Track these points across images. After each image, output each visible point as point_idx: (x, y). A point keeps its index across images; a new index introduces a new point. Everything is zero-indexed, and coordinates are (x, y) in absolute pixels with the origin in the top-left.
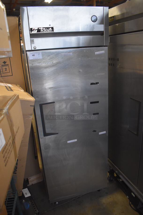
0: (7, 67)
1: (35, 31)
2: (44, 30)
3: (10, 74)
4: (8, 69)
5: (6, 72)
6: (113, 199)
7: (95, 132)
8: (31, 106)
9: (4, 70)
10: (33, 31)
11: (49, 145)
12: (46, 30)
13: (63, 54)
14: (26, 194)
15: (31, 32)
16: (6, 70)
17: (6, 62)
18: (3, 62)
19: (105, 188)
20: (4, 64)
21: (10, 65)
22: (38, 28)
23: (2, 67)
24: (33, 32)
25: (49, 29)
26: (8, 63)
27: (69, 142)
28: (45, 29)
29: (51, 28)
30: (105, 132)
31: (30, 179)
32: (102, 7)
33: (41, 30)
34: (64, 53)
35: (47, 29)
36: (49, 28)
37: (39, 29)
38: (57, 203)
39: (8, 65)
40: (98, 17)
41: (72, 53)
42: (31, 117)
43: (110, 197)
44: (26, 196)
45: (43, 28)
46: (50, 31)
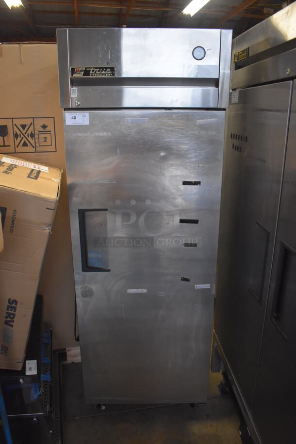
0: (48, 136)
1: (79, 73)
2: (97, 72)
3: (53, 148)
4: (49, 140)
5: (45, 144)
6: (217, 431)
7: (186, 283)
8: (47, 208)
9: (42, 140)
10: (76, 73)
11: (92, 289)
12: (100, 72)
13: (129, 119)
14: (30, 369)
15: (72, 75)
16: (45, 141)
17: (47, 126)
18: (41, 126)
19: (203, 403)
20: (42, 130)
21: (53, 133)
22: (86, 68)
23: (38, 134)
24: (76, 76)
25: (105, 71)
26: (50, 128)
27: (130, 291)
28: (99, 71)
29: (110, 70)
30: (207, 286)
31: (69, 350)
32: (219, 30)
33: (91, 72)
34: (132, 118)
35: (102, 71)
36: (106, 68)
37: (87, 69)
38: (103, 408)
39: (50, 131)
40: (208, 50)
41: (148, 118)
42: (47, 229)
43: (211, 426)
44: (28, 373)
45: (94, 68)
46: (107, 75)
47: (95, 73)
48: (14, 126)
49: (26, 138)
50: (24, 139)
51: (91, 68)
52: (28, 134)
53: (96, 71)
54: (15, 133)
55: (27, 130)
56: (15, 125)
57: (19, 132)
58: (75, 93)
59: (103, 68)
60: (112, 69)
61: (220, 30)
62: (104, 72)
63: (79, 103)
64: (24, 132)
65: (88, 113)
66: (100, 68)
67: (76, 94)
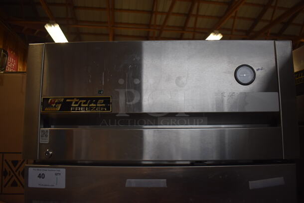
1: (55, 107)
2: (82, 105)
10: (50, 105)
12: (87, 105)
15: (44, 110)
22: (65, 99)
24: (48, 110)
25: (96, 103)
28: (84, 103)
29: (103, 101)
32: (271, 42)
33: (73, 105)
35: (90, 103)
36: (97, 99)
37: (68, 100)
40: (258, 70)
45: (77, 98)
46: (98, 109)
47: (80, 106)
48: (4, 162)
49: (17, 177)
50: (14, 178)
51: (73, 99)
52: (19, 172)
53: (81, 103)
54: (4, 170)
55: (19, 168)
56: (6, 160)
57: (8, 170)
58: (46, 136)
59: (92, 99)
60: (107, 101)
61: (273, 41)
62: (92, 105)
63: (51, 153)
64: (14, 169)
65: (64, 170)
66: (87, 99)
67: (48, 138)
